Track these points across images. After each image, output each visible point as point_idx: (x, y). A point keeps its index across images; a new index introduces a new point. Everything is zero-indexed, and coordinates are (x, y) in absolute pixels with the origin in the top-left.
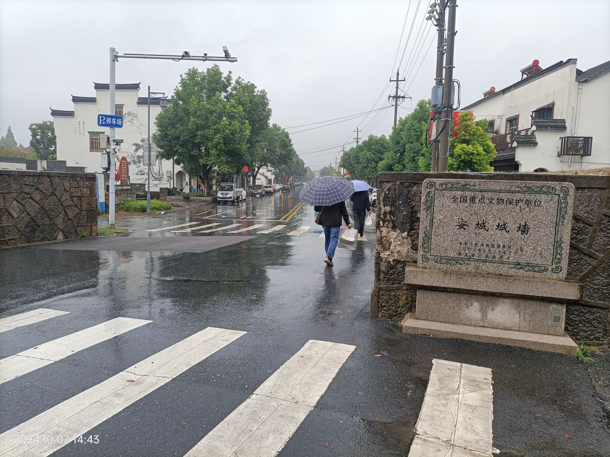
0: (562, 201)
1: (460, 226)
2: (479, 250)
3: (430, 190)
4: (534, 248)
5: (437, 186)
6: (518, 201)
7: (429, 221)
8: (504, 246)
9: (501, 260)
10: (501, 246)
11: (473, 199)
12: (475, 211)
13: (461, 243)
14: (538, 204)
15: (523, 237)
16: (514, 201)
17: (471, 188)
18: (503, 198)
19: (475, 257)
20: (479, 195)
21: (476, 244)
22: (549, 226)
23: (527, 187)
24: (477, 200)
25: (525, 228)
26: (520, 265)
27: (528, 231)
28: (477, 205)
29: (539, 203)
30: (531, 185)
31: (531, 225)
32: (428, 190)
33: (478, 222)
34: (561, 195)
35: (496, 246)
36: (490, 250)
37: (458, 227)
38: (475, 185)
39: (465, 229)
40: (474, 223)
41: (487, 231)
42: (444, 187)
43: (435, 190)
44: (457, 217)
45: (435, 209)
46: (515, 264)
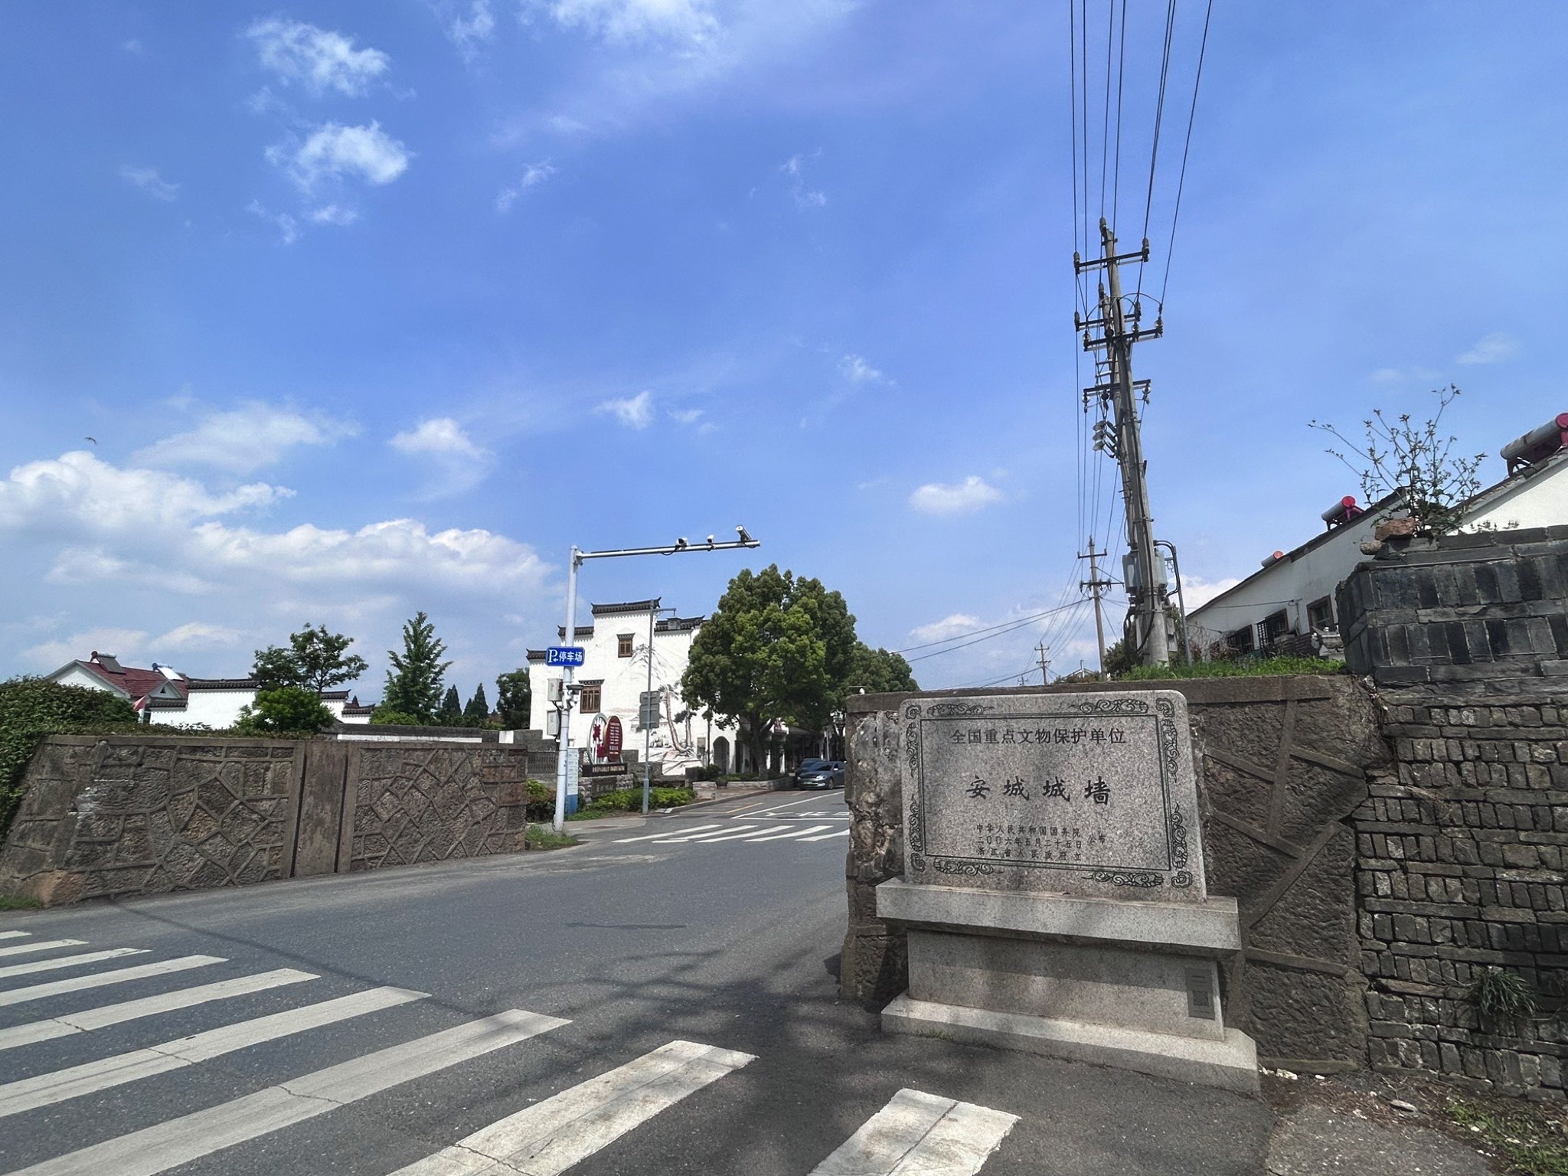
0: (1165, 728)
1: (974, 790)
2: (1018, 841)
4: (1127, 834)
5: (924, 713)
6: (1077, 734)
7: (916, 783)
8: (1065, 832)
9: (1064, 862)
10: (1060, 831)
11: (991, 735)
12: (998, 758)
13: (980, 828)
15: (1098, 808)
16: (1071, 735)
17: (985, 713)
18: (1047, 730)
19: (1012, 858)
21: (1010, 828)
22: (1147, 783)
23: (1091, 705)
24: (999, 737)
25: (1101, 789)
26: (1103, 871)
27: (1107, 795)
28: (1001, 748)
29: (1118, 735)
30: (1097, 699)
31: (1112, 783)
32: (910, 721)
33: (1008, 781)
34: (1161, 717)
35: (1048, 831)
36: (1038, 840)
37: (971, 794)
38: (992, 708)
39: (984, 797)
40: (1002, 783)
41: (1027, 798)
42: (936, 713)
43: (921, 720)
44: (968, 773)
45: (924, 758)
46: (1093, 870)
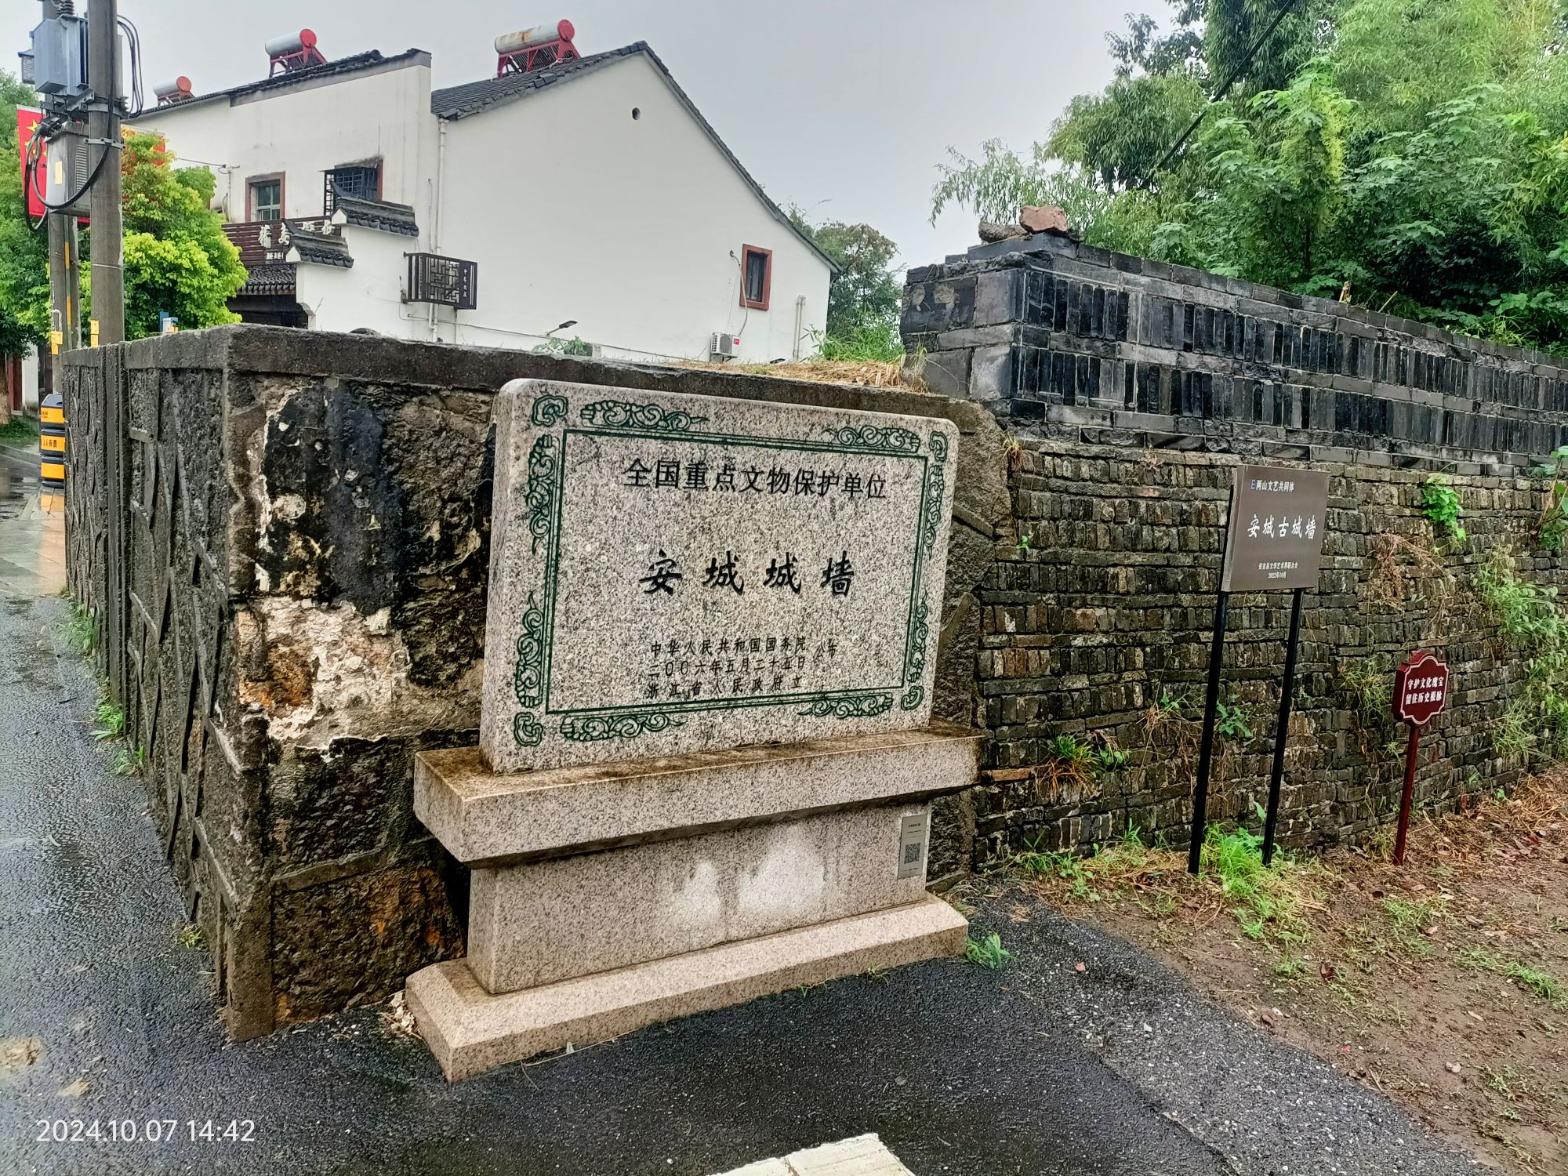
0: (933, 478)
1: (655, 579)
2: (715, 666)
3: (544, 431)
4: (863, 639)
5: (574, 417)
6: (827, 480)
7: (542, 566)
8: (786, 643)
9: (777, 693)
10: (779, 643)
11: (697, 472)
12: (704, 518)
13: (656, 649)
14: (875, 488)
15: (835, 603)
16: (818, 481)
17: (692, 429)
18: (788, 469)
19: (703, 696)
20: (716, 456)
21: (706, 645)
22: (899, 562)
23: (852, 431)
24: (711, 477)
25: (843, 572)
26: (826, 699)
27: (849, 581)
28: (710, 498)
29: (878, 484)
30: (862, 423)
31: (857, 563)
32: (539, 432)
33: (714, 561)
34: (931, 460)
35: (763, 645)
36: (746, 662)
37: (647, 586)
38: (705, 419)
39: (670, 591)
40: (702, 565)
41: (740, 591)
42: (599, 420)
43: (566, 432)
44: (647, 546)
45: (565, 515)
46: (813, 700)
